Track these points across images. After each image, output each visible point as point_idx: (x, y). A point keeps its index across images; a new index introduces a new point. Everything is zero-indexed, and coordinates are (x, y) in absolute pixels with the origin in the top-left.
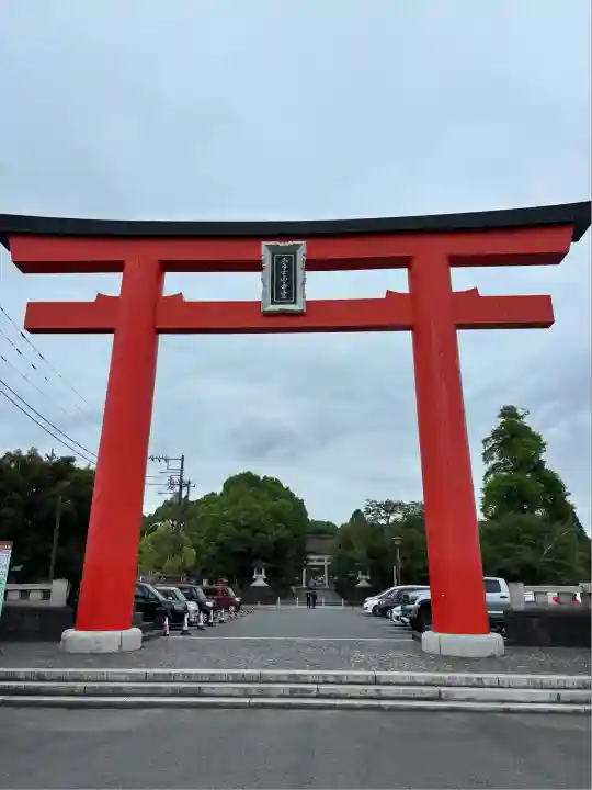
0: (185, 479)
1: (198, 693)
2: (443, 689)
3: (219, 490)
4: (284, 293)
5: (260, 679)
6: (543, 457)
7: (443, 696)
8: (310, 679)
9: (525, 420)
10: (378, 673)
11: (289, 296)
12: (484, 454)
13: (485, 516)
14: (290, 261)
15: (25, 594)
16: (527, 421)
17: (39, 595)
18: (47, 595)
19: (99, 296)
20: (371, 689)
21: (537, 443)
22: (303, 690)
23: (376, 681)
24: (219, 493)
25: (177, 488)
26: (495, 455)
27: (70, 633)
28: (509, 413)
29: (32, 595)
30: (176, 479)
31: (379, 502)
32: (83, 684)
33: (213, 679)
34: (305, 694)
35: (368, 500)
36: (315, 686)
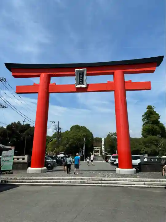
0: (60, 127)
1: (59, 182)
2: (117, 182)
3: (69, 130)
4: (81, 82)
5: (74, 179)
6: (159, 120)
7: (117, 183)
8: (86, 179)
9: (154, 110)
10: (102, 178)
11: (82, 83)
12: (143, 119)
13: (143, 136)
14: (82, 74)
15: (18, 159)
16: (155, 110)
17: (21, 159)
18: (23, 159)
19: (34, 84)
20: (100, 182)
21: (158, 116)
22: (83, 182)
23: (102, 180)
24: (69, 131)
25: (58, 130)
26: (146, 119)
27: (29, 168)
28: (150, 108)
29: (20, 159)
30: (57, 127)
31: (113, 133)
32: (32, 180)
33: (63, 179)
34: (84, 183)
35: (110, 133)
36: (87, 181)
